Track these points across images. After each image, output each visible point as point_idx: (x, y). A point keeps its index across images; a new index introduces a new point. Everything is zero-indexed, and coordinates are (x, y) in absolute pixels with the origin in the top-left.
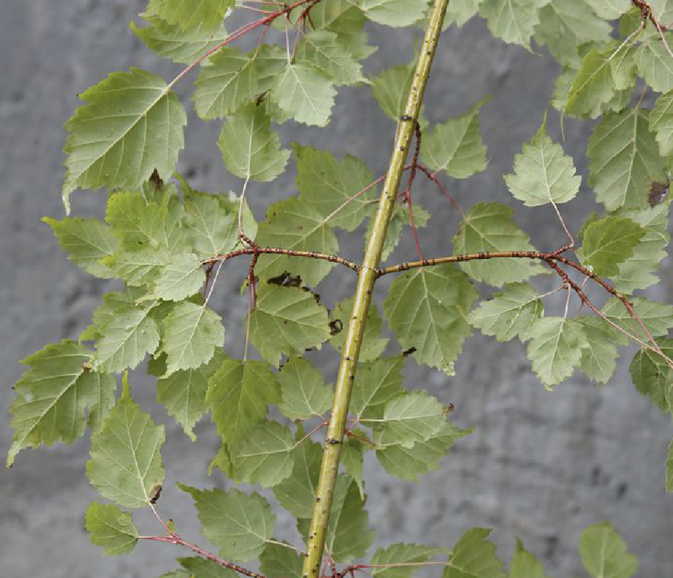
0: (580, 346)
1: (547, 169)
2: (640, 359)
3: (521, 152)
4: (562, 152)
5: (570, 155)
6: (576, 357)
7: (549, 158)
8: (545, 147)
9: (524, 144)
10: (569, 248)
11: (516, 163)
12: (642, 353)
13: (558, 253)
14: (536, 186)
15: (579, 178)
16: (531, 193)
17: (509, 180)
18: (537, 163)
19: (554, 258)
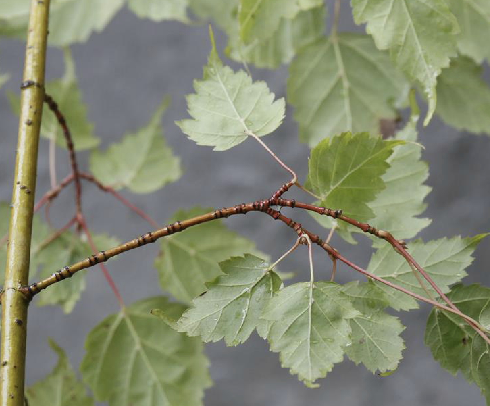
0: (343, 317)
1: (235, 102)
2: (437, 323)
3: (194, 92)
4: (250, 79)
5: (261, 80)
6: (342, 333)
7: (233, 90)
8: (225, 78)
9: (195, 81)
10: (291, 185)
11: (189, 106)
12: (437, 314)
13: (277, 196)
14: (224, 125)
15: (282, 102)
16: (220, 134)
17: (186, 127)
18: (220, 99)
19: (275, 204)
